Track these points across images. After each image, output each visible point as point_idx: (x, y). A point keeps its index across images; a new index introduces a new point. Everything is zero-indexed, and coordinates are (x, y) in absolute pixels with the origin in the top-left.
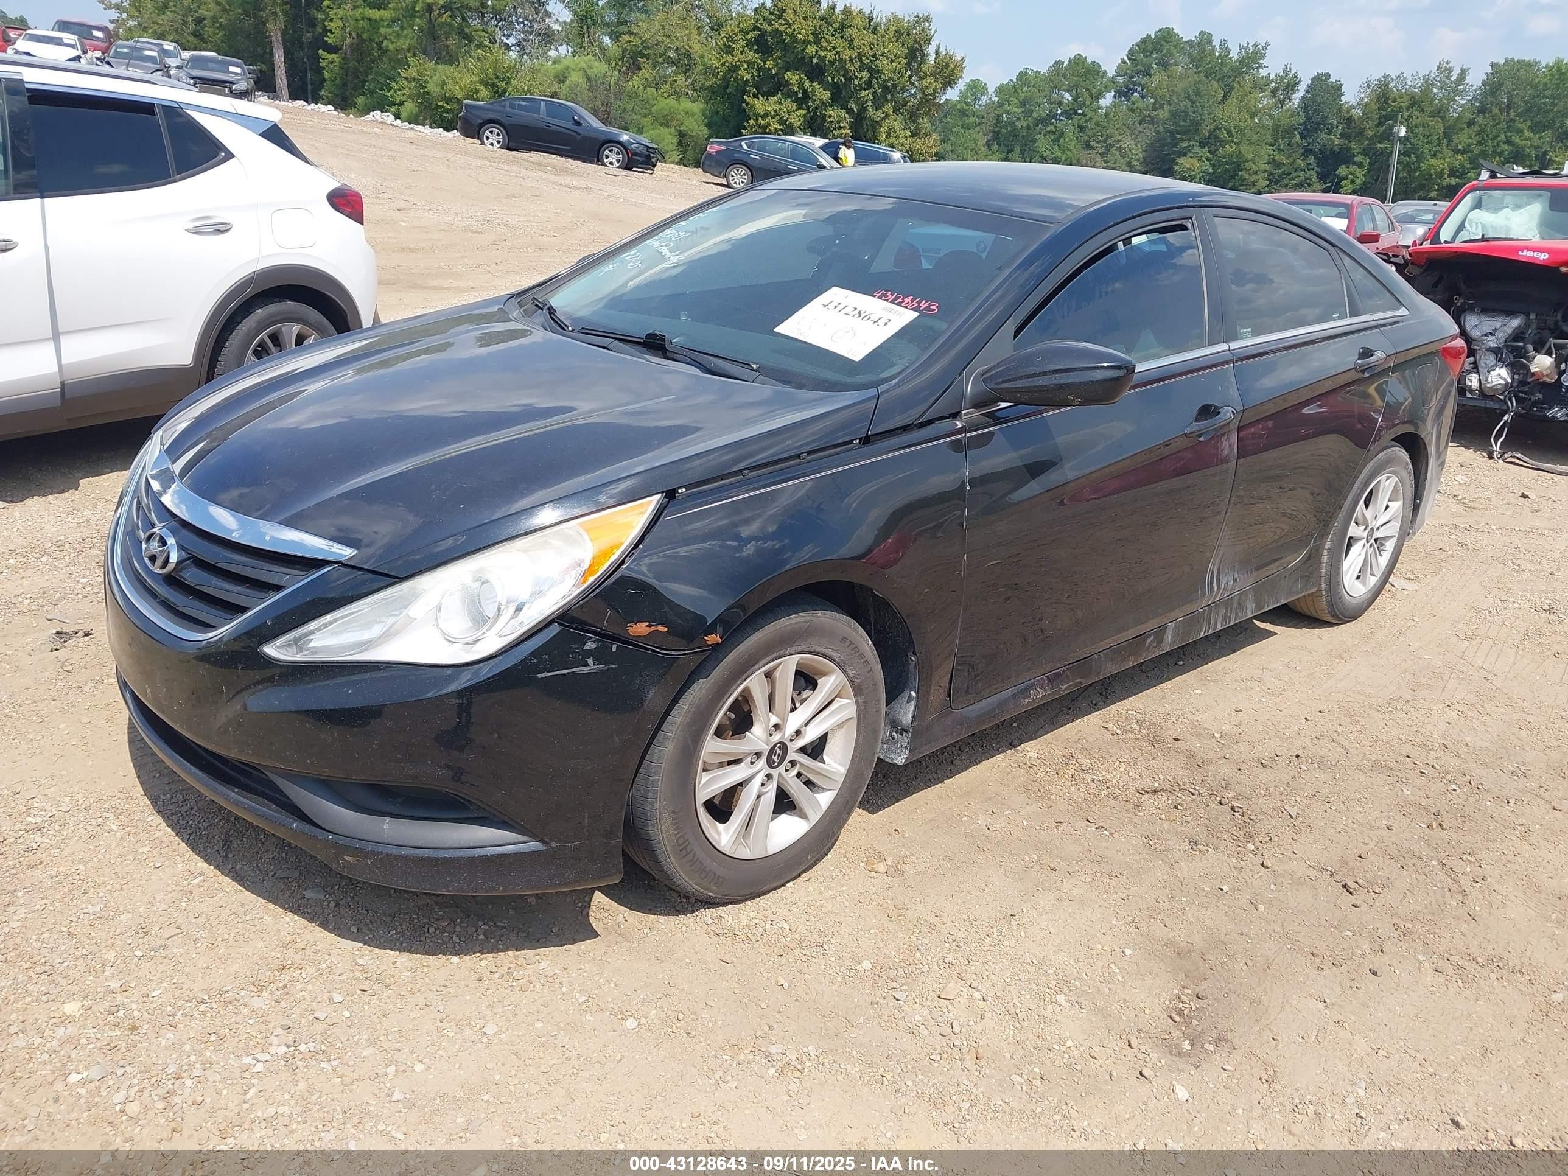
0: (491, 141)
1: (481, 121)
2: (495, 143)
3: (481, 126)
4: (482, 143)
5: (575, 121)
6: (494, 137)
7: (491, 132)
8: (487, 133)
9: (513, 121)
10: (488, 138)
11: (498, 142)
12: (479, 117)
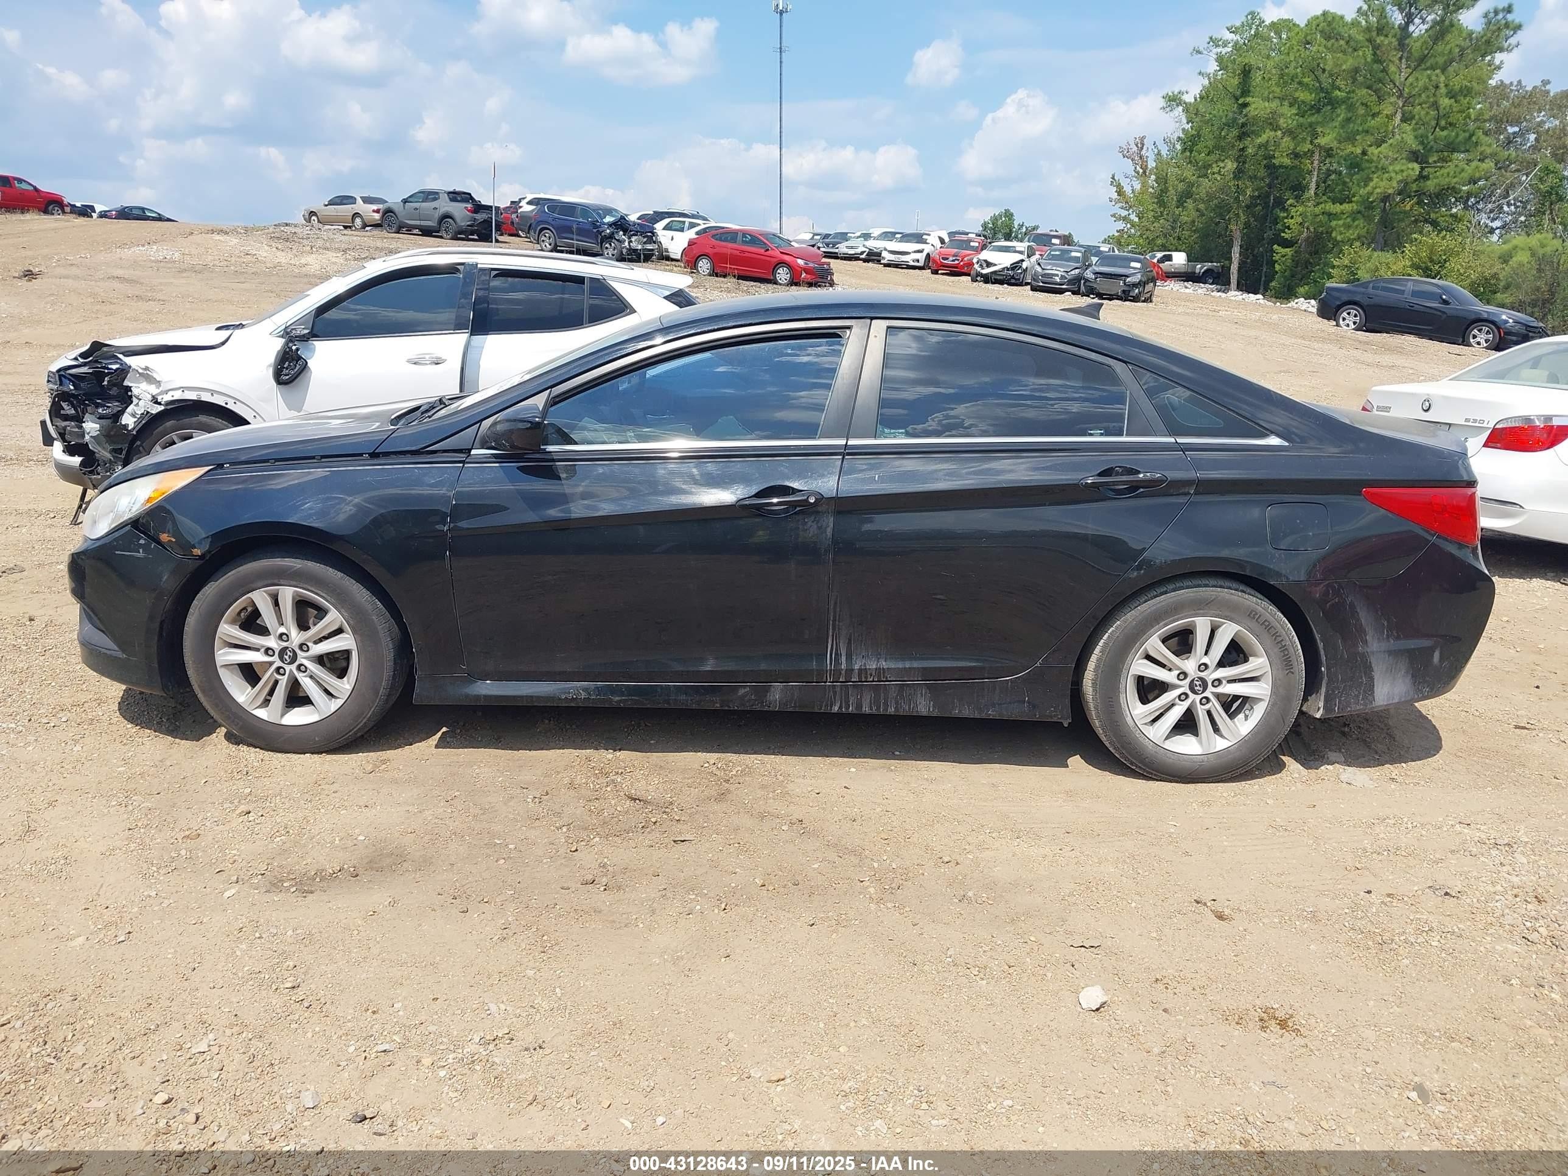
0: (1347, 322)
1: (1338, 303)
2: (1351, 324)
3: (1339, 307)
4: (1338, 325)
5: (1444, 300)
6: (1350, 318)
7: (1349, 314)
8: (1345, 314)
9: (1372, 302)
10: (1344, 319)
11: (1355, 323)
12: (1338, 299)
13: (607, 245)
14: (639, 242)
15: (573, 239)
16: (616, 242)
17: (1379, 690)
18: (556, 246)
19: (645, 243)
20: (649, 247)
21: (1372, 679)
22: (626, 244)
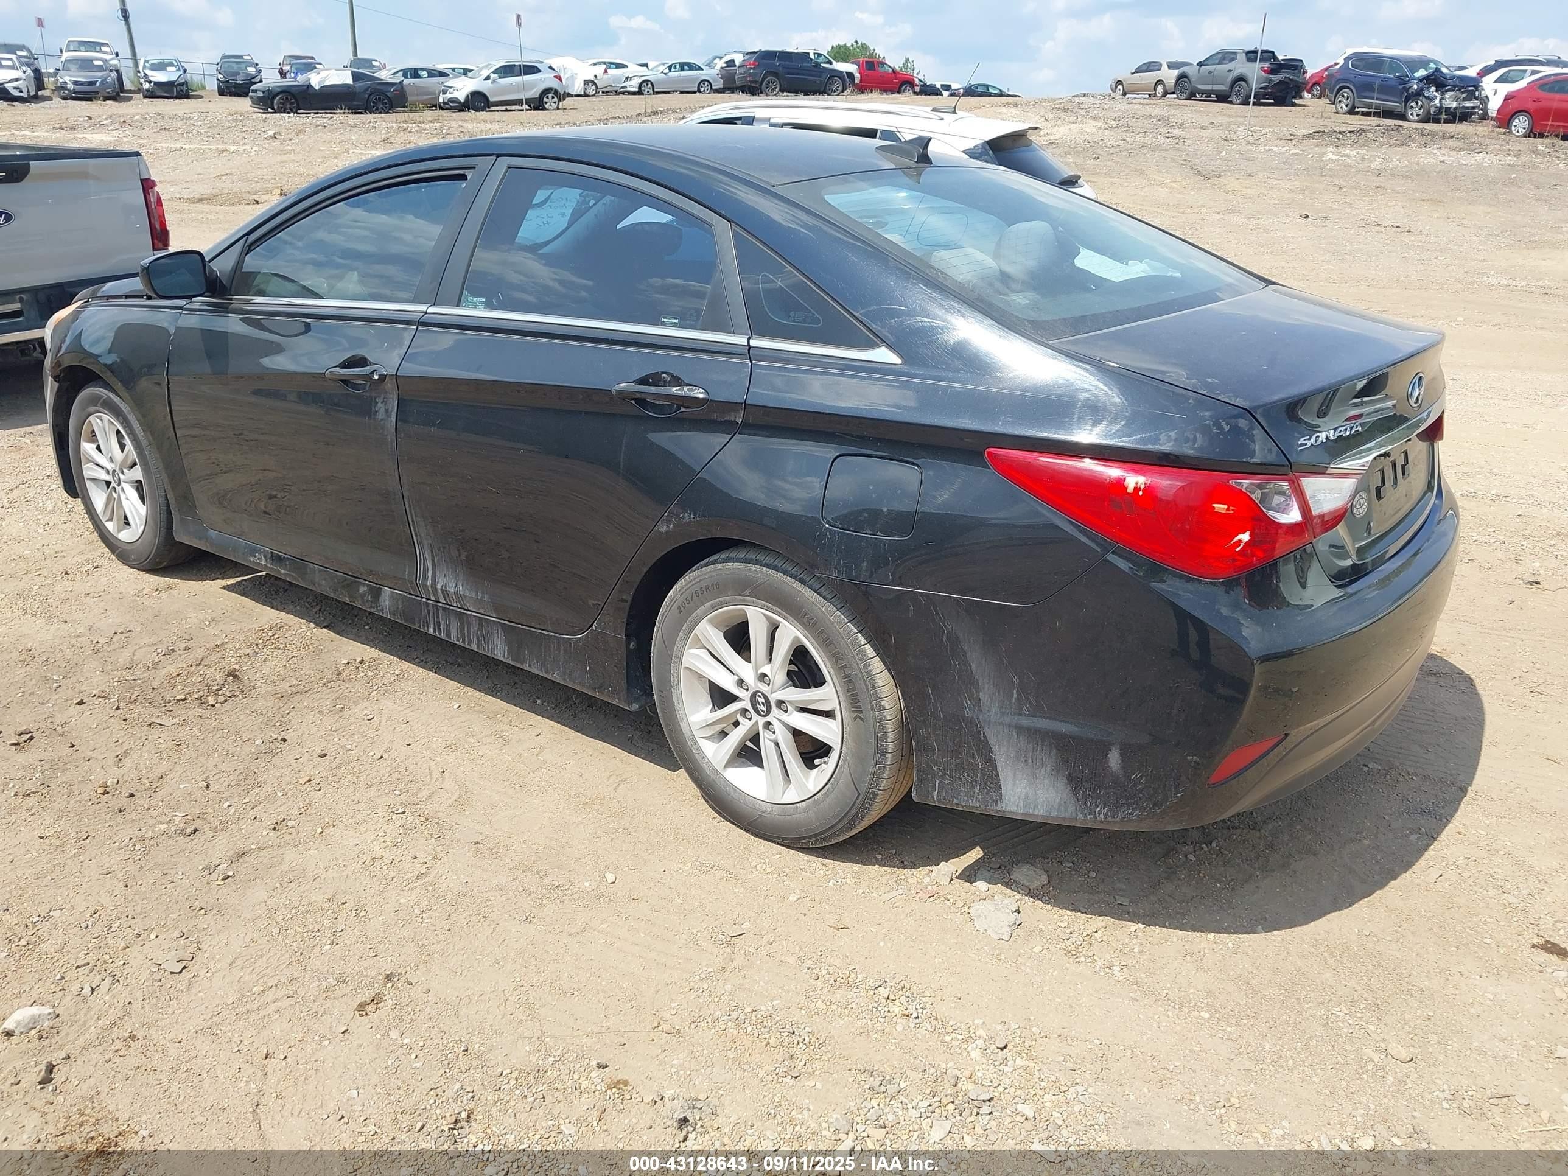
13: (1413, 104)
14: (1456, 99)
15: (1373, 99)
16: (1424, 100)
17: (1010, 786)
18: (1354, 107)
19: (1464, 99)
20: (1468, 104)
21: (993, 765)
22: (1437, 102)
